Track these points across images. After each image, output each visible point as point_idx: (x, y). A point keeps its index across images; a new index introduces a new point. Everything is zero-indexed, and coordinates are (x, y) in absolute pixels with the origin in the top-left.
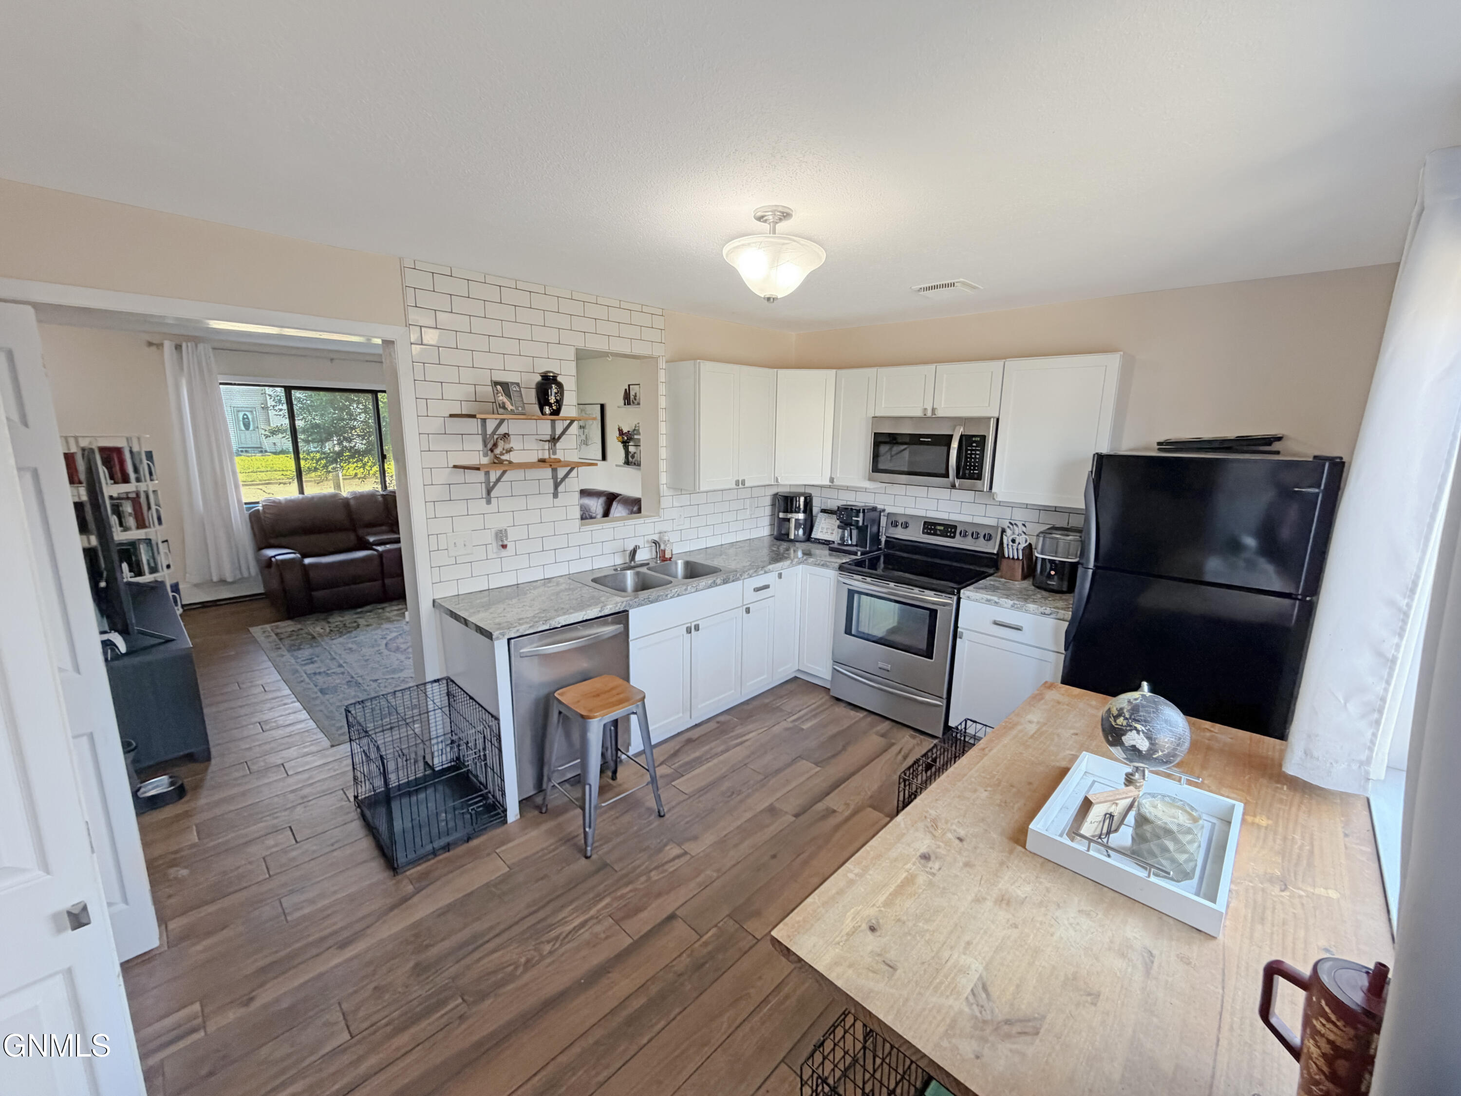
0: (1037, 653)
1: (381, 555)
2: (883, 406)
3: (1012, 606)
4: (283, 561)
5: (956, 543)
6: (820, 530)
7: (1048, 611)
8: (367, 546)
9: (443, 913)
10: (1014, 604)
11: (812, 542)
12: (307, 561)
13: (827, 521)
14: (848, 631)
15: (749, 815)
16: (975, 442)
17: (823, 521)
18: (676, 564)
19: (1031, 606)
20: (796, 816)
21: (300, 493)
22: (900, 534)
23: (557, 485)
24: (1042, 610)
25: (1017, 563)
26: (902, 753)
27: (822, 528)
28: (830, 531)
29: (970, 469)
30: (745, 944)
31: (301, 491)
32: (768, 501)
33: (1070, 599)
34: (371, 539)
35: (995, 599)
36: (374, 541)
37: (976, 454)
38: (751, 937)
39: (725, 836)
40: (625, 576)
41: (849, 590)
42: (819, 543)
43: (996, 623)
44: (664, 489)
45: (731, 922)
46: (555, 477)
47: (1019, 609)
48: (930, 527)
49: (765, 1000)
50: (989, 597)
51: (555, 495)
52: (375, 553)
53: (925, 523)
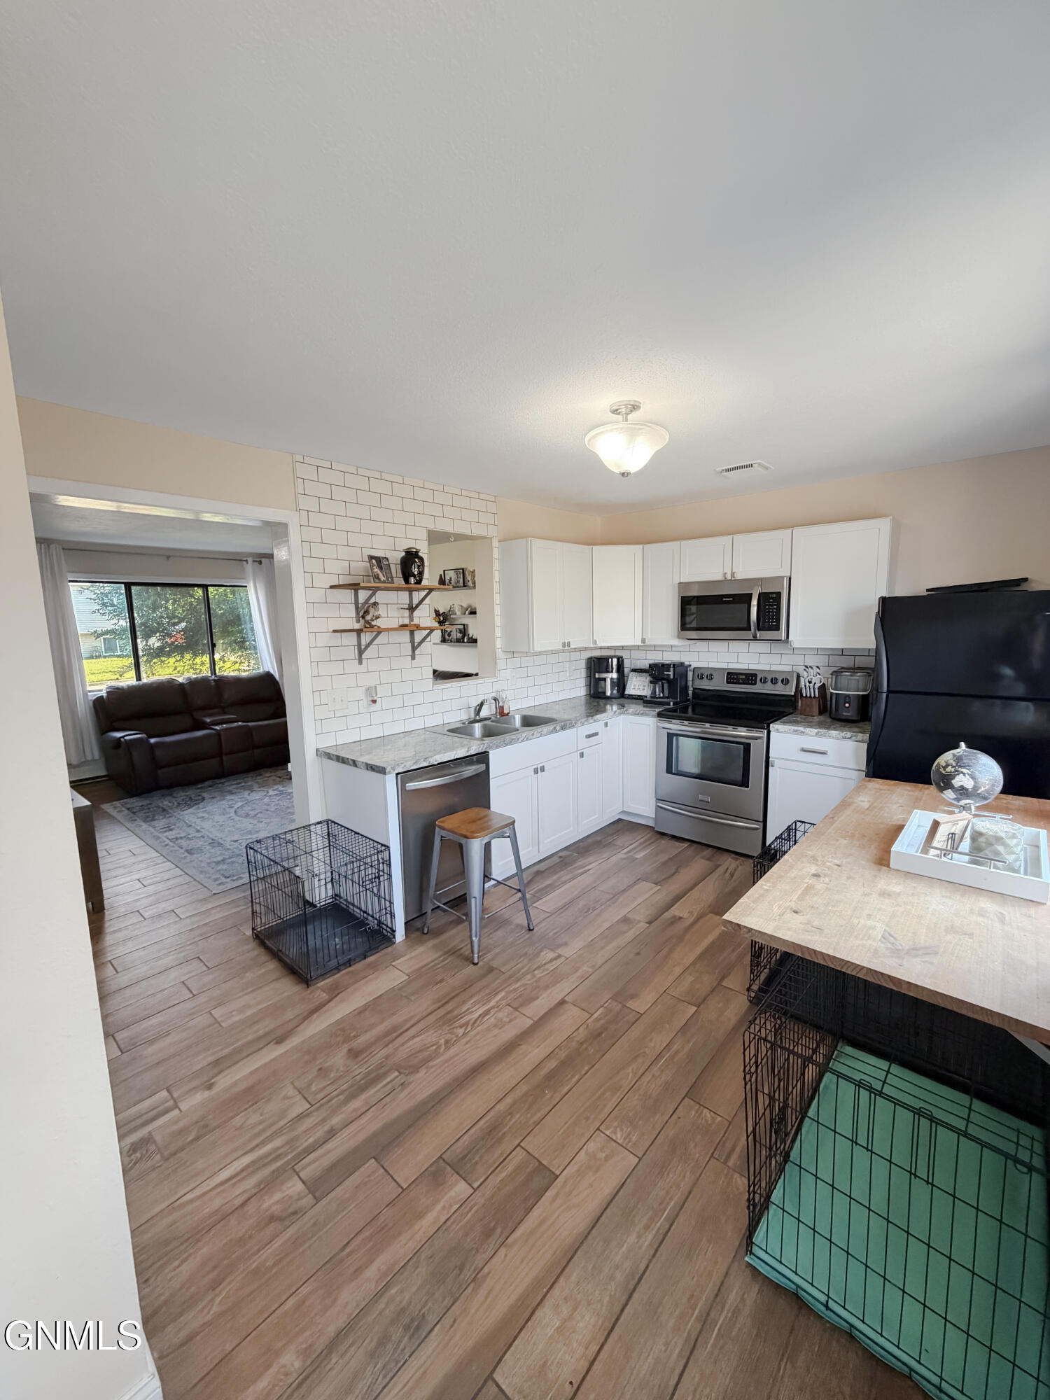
0: (840, 773)
1: (218, 733)
2: (687, 573)
3: (817, 734)
4: (130, 740)
5: (758, 688)
6: (633, 687)
7: (849, 735)
8: (203, 726)
9: (361, 1011)
10: (819, 732)
11: (626, 698)
12: (152, 741)
13: (638, 678)
14: (669, 771)
15: (607, 925)
16: (772, 598)
17: (635, 679)
18: (514, 718)
19: (834, 733)
20: (650, 923)
21: (137, 681)
22: (705, 685)
23: (414, 648)
24: (843, 734)
25: (814, 700)
26: (729, 871)
27: (634, 685)
28: (641, 688)
29: (769, 622)
30: (631, 1017)
31: (139, 678)
32: (583, 664)
33: (867, 726)
34: (208, 720)
35: (801, 729)
36: (210, 722)
37: (773, 609)
38: (634, 1012)
39: (592, 941)
40: (473, 729)
41: (668, 734)
42: (633, 698)
43: (804, 750)
44: (499, 653)
45: (615, 1003)
46: (412, 641)
47: (823, 736)
48: (733, 677)
49: (660, 1055)
50: (796, 728)
51: (413, 657)
52: (213, 731)
53: (728, 674)
